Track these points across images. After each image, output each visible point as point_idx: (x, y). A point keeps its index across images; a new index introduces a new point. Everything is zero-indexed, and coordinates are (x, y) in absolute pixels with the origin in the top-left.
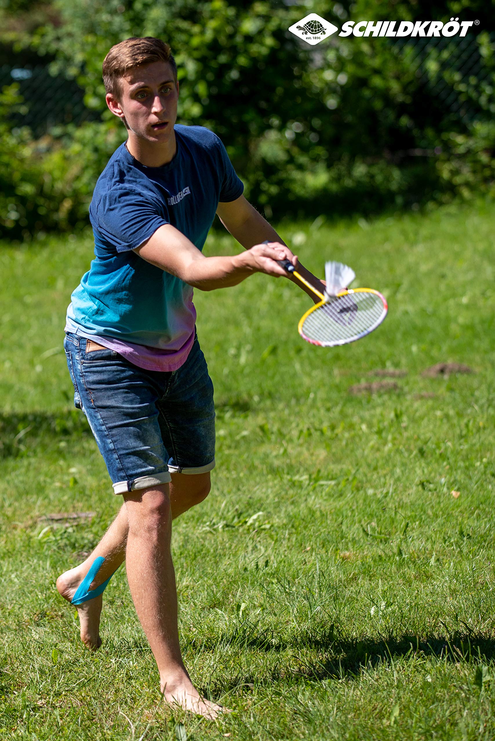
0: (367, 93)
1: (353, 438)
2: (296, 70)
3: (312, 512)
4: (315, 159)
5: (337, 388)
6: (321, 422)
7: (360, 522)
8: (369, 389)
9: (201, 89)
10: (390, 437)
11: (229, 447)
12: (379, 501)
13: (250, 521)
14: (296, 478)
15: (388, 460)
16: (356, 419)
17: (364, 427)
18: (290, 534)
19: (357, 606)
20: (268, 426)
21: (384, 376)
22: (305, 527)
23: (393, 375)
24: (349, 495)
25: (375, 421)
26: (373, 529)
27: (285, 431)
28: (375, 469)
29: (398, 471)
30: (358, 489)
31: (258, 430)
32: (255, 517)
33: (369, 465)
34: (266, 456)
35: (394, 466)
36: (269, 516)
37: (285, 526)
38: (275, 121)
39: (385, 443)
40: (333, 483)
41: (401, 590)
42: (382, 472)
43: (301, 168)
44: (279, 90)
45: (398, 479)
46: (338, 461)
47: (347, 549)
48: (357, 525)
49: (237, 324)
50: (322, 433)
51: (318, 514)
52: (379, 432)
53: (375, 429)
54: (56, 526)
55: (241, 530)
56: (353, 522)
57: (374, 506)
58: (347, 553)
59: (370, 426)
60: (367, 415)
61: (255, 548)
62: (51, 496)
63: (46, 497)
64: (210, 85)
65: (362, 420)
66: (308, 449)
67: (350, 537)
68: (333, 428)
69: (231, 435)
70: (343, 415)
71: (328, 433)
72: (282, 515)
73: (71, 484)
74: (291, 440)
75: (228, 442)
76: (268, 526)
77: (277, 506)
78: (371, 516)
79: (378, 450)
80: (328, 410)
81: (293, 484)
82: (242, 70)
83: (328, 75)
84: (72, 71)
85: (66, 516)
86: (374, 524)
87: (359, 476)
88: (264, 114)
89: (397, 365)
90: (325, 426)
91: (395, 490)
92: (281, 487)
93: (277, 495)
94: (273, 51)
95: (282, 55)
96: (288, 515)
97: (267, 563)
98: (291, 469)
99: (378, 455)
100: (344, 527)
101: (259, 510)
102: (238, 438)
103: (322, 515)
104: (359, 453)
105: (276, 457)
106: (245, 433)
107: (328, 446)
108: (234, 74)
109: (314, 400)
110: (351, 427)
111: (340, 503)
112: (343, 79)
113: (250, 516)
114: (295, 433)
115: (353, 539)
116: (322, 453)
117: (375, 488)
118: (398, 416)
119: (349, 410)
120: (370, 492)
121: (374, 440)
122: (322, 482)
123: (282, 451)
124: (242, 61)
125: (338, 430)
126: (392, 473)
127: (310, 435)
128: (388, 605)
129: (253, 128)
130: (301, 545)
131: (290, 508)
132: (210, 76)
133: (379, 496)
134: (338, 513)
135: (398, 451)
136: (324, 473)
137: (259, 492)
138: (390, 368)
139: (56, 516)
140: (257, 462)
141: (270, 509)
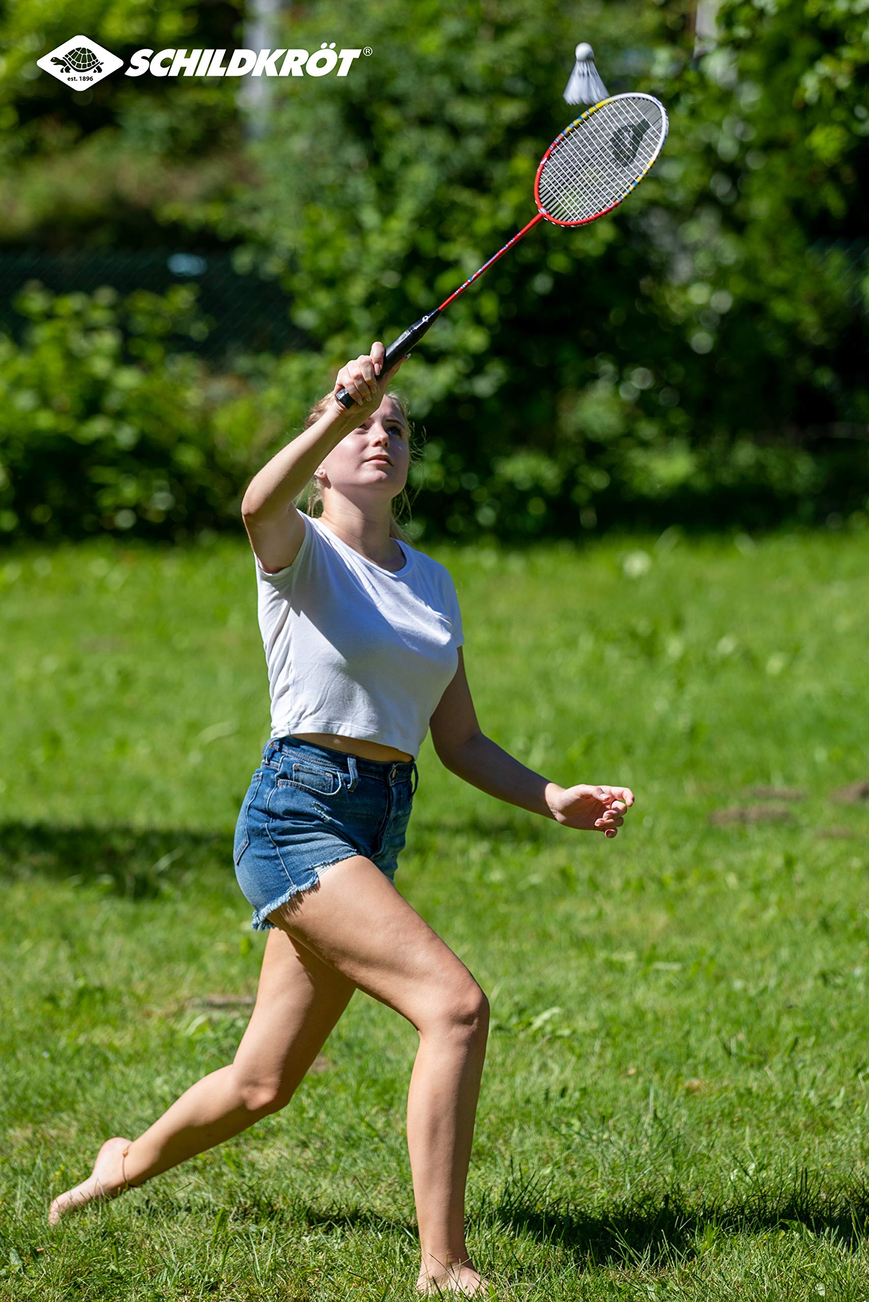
0: (760, 327)
1: (711, 898)
2: (645, 284)
3: (640, 1013)
4: (670, 433)
5: (690, 813)
6: (661, 867)
7: (719, 1032)
8: (742, 818)
9: (489, 306)
10: (773, 897)
11: (507, 901)
12: (751, 1001)
13: (538, 1022)
14: (616, 957)
15: (769, 934)
16: (718, 866)
17: (732, 880)
18: (603, 1047)
19: (708, 1168)
20: (573, 871)
21: (768, 796)
22: (629, 1037)
23: (783, 797)
24: (702, 987)
25: (750, 871)
26: (740, 1046)
27: (600, 878)
28: (748, 948)
29: (785, 954)
30: (718, 979)
31: (557, 877)
32: (546, 1015)
33: (736, 941)
34: (568, 918)
35: (779, 945)
36: (568, 1016)
37: (594, 1034)
38: (607, 367)
39: (765, 906)
40: (676, 967)
41: (781, 1145)
42: (758, 954)
43: (645, 445)
44: (616, 316)
45: (784, 968)
46: (686, 932)
47: (696, 1075)
48: (713, 1038)
49: (527, 700)
50: (661, 884)
51: (650, 1017)
52: (757, 889)
53: (750, 882)
54: (217, 1015)
55: (522, 1036)
56: (706, 1035)
57: (743, 1007)
58: (696, 1082)
59: (741, 877)
60: (737, 858)
61: (544, 1067)
62: (211, 966)
63: (202, 968)
64: (503, 300)
65: (730, 867)
66: (639, 909)
67: (701, 1055)
68: (680, 877)
69: (512, 881)
70: (699, 858)
71: (672, 886)
72: (591, 1014)
73: (243, 947)
74: (609, 895)
75: (506, 892)
76: (566, 1032)
77: (583, 1000)
78: (738, 1023)
79: (753, 917)
80: (674, 848)
81: (610, 966)
82: (558, 278)
83: (699, 295)
84: (273, 266)
85: (233, 999)
86: (741, 1037)
87: (721, 959)
88: (588, 352)
89: (789, 779)
90: (668, 874)
91: (779, 985)
92: (592, 970)
93: (585, 981)
94: (611, 249)
95: (625, 258)
96: (601, 1016)
97: (563, 1093)
98: (608, 941)
99: (753, 925)
100: (692, 1040)
101: (553, 1004)
102: (522, 886)
103: (657, 1019)
104: (720, 920)
105: (586, 920)
106: (535, 879)
107: (671, 908)
108: (542, 284)
109: (652, 830)
110: (710, 878)
111: (688, 1001)
112: (723, 302)
113: (537, 1014)
114: (616, 883)
115: (707, 1060)
116: (660, 919)
117: (746, 978)
118: (790, 863)
119: (709, 850)
120: (738, 984)
121: (746, 902)
122: (660, 965)
123: (593, 911)
124: (559, 262)
125: (690, 882)
126: (774, 955)
127: (642, 888)
128: (761, 1168)
129: (570, 376)
130: (620, 1066)
131: (605, 1005)
132: (505, 284)
133: (752, 992)
134: (684, 1015)
135: (786, 921)
136: (662, 950)
137: (554, 976)
138: (778, 784)
139: (218, 999)
140: (552, 928)
141: (572, 1005)
